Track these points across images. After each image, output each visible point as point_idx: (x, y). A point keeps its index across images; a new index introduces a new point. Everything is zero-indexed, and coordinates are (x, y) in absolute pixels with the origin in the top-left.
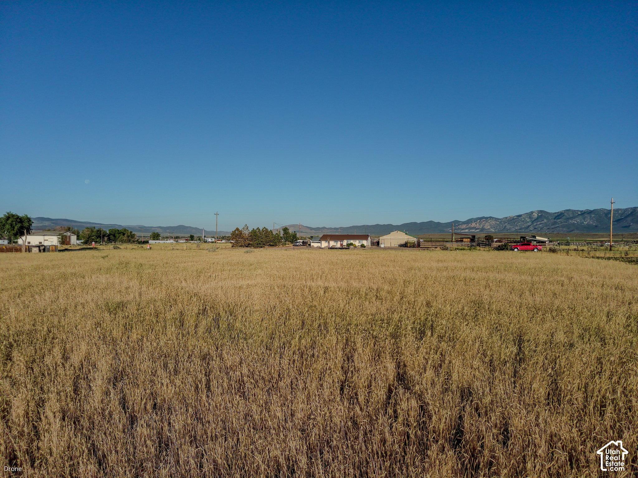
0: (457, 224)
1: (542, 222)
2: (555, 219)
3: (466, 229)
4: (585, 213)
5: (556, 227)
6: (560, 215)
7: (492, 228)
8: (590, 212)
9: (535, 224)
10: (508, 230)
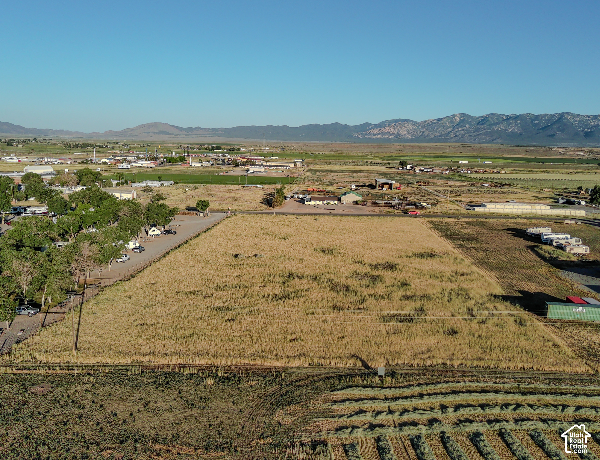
0: (368, 128)
1: (464, 128)
2: (478, 124)
3: (379, 134)
4: (510, 118)
5: (479, 135)
6: (483, 120)
7: (408, 133)
8: (515, 117)
9: (456, 130)
10: (426, 136)
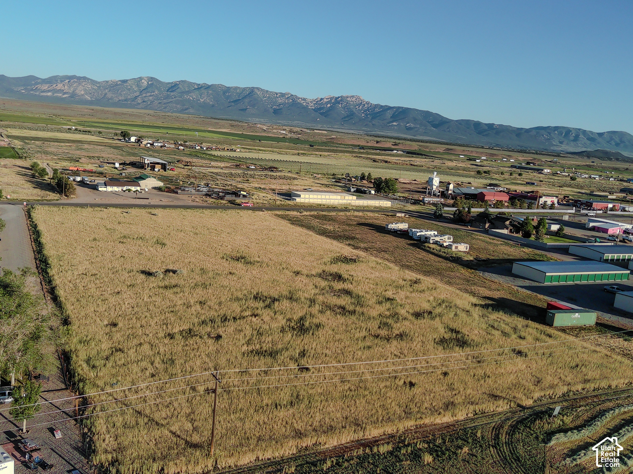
0: (33, 82)
1: (153, 93)
2: (168, 91)
3: (49, 91)
4: (201, 87)
5: (169, 102)
6: (173, 87)
7: (87, 94)
8: (208, 87)
9: (144, 95)
10: (109, 99)
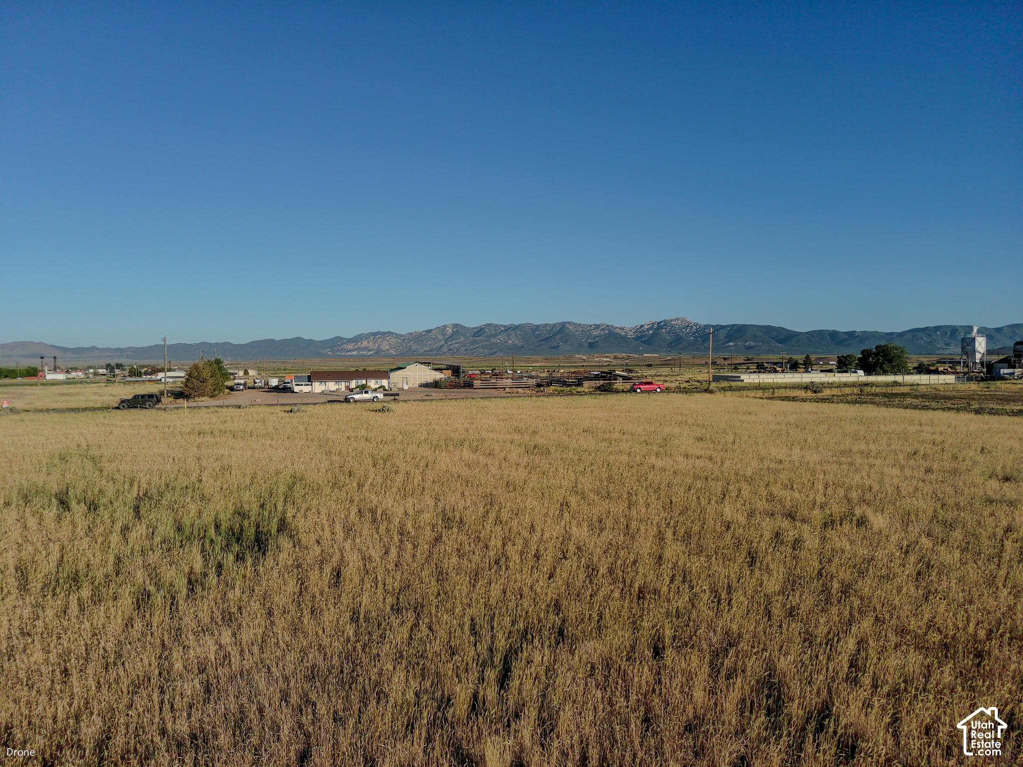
0: (339, 343)
1: (458, 340)
2: (474, 336)
3: (354, 350)
4: (509, 328)
5: (476, 348)
6: (479, 331)
7: (391, 348)
8: (515, 328)
9: (450, 343)
10: (414, 351)
